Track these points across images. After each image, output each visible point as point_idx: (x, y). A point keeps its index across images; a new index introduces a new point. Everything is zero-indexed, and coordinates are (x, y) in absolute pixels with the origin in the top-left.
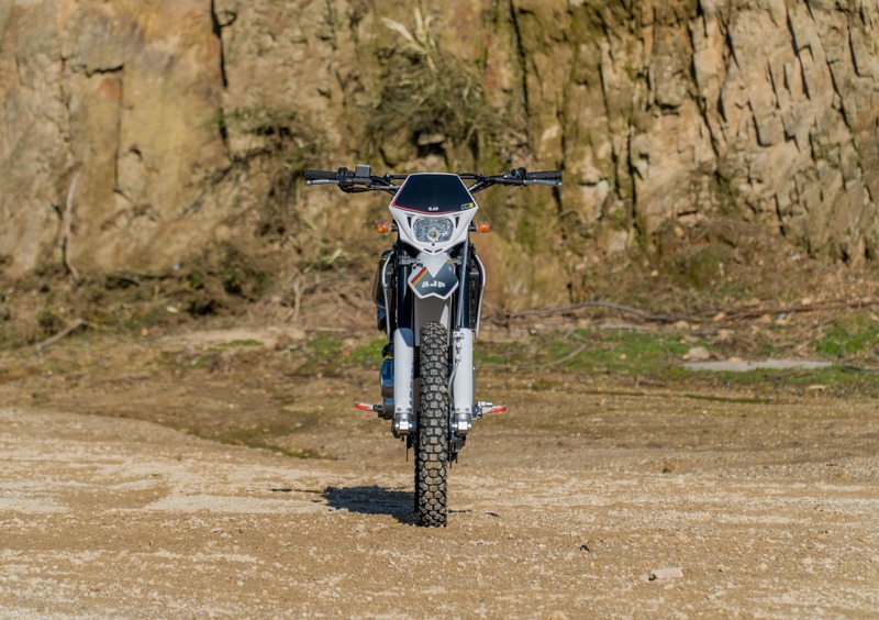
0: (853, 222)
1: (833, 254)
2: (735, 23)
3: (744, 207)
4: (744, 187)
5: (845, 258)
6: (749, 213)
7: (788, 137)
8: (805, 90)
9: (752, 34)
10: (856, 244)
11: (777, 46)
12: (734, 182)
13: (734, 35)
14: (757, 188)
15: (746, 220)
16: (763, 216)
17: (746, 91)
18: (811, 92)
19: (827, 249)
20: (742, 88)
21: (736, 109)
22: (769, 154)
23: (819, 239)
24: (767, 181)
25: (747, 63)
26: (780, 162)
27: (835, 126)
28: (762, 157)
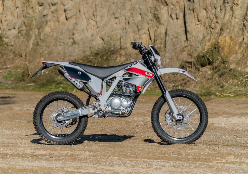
0: (24, 48)
1: (19, 55)
2: (5, 1)
3: (5, 44)
4: (5, 40)
5: (22, 56)
6: (6, 46)
7: (14, 28)
8: (18, 17)
9: (8, 4)
10: (23, 53)
11: (13, 7)
12: (3, 38)
13: (4, 4)
14: (7, 40)
15: (5, 47)
16: (8, 46)
17: (6, 17)
18: (19, 17)
19: (18, 54)
20: (6, 16)
21: (4, 21)
22: (10, 32)
23: (17, 52)
24: (9, 38)
25: (6, 10)
26: (12, 34)
27: (23, 26)
28: (8, 33)
